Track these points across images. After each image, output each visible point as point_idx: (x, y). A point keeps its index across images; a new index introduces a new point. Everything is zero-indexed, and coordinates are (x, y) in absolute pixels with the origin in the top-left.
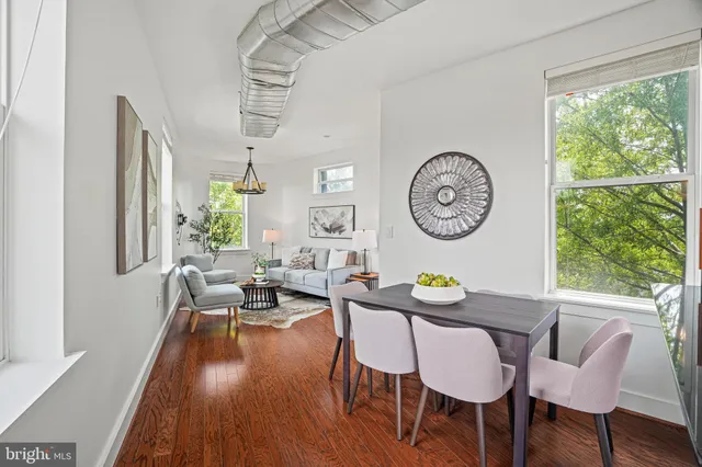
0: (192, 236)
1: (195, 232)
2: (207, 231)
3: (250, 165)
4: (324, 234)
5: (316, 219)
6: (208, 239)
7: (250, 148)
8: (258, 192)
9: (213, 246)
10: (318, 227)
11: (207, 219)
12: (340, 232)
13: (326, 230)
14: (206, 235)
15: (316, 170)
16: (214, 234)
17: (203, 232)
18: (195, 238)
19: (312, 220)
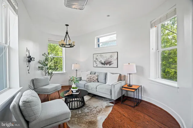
0: (39, 67)
1: (41, 65)
2: (47, 65)
3: (67, 33)
4: (101, 65)
5: (97, 59)
6: (47, 69)
7: (67, 25)
8: (71, 46)
9: (50, 72)
10: (98, 63)
11: (46, 60)
12: (110, 65)
13: (102, 64)
14: (46, 67)
15: (96, 37)
16: (50, 66)
17: (44, 65)
18: (41, 68)
19: (95, 60)
